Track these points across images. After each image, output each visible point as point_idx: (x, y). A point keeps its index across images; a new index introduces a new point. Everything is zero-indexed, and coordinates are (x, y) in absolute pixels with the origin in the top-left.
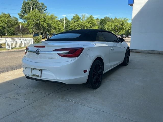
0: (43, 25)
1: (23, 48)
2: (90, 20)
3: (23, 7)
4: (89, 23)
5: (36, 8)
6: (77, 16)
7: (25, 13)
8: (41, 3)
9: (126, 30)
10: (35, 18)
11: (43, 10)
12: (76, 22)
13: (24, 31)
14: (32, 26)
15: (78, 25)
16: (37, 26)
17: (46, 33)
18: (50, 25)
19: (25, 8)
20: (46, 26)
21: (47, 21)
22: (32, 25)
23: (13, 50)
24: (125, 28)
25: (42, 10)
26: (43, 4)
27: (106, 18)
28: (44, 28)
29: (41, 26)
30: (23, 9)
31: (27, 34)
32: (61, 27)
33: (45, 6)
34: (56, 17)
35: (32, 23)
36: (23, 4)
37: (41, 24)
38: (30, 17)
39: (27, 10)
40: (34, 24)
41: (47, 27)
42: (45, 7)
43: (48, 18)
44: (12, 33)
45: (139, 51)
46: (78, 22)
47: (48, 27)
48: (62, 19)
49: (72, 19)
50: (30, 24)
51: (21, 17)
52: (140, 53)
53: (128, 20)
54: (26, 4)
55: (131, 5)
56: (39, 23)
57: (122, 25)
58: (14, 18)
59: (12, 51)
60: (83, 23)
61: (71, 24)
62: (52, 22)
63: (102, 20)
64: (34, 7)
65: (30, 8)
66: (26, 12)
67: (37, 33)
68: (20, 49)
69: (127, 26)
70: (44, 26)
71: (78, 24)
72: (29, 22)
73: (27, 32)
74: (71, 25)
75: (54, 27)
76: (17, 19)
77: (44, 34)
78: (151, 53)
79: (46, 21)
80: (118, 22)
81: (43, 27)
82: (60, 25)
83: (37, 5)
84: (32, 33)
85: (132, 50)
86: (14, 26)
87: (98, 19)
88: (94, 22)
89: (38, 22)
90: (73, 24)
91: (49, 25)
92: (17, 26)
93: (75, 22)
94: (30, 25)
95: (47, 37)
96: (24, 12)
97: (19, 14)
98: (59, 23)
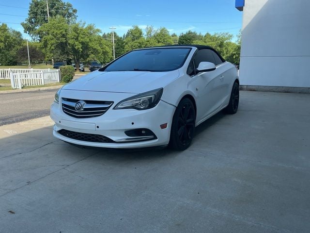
0: (73, 46)
1: (42, 86)
2: (161, 36)
3: (31, 10)
4: (159, 42)
5: (57, 12)
6: (137, 29)
7: (35, 22)
8: (66, 4)
9: (228, 55)
10: (59, 32)
11: (70, 18)
12: (136, 41)
13: (35, 57)
14: (53, 48)
15: (139, 45)
16: (62, 46)
17: (78, 60)
18: (88, 45)
19: (36, 14)
20: (79, 46)
21: (82, 38)
22: (52, 46)
23: (24, 90)
24: (225, 52)
25: (68, 17)
26: (69, 5)
27: (190, 33)
28: (76, 52)
29: (69, 47)
30: (32, 15)
31: (39, 63)
32: (108, 49)
33: (74, 9)
34: (98, 30)
35: (53, 42)
36: (32, 4)
37: (69, 44)
38: (48, 31)
39: (39, 16)
40: (57, 43)
41: (81, 50)
42: (75, 11)
43: (82, 32)
44: (11, 61)
45: (254, 88)
46: (139, 41)
47: (83, 50)
48: (106, 34)
49: (126, 34)
50: (50, 43)
51: (28, 29)
52: (255, 91)
53: (231, 36)
54: (37, 4)
55: (241, 9)
56: (66, 43)
57: (221, 45)
58: (14, 31)
59: (23, 92)
60: (148, 41)
61: (126, 44)
62: (90, 40)
63: (182, 36)
64: (53, 11)
65: (44, 13)
66: (39, 21)
67: (59, 62)
68: (38, 89)
69: (230, 48)
70: (76, 48)
71: (140, 43)
72: (46, 40)
73: (39, 60)
74: (127, 46)
75: (95, 49)
76: (19, 34)
77: (75, 63)
78: (274, 92)
79: (79, 38)
80: (213, 41)
81: (73, 49)
82: (105, 46)
83: (58, 8)
84: (50, 60)
85: (242, 87)
86: (14, 47)
87: (174, 35)
88: (170, 40)
89: (64, 40)
90: (129, 44)
91: (85, 46)
92: (19, 47)
93: (133, 40)
94: (49, 46)
95: (80, 68)
96: (33, 20)
97: (23, 24)
98: (104, 41)
